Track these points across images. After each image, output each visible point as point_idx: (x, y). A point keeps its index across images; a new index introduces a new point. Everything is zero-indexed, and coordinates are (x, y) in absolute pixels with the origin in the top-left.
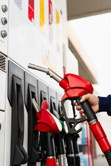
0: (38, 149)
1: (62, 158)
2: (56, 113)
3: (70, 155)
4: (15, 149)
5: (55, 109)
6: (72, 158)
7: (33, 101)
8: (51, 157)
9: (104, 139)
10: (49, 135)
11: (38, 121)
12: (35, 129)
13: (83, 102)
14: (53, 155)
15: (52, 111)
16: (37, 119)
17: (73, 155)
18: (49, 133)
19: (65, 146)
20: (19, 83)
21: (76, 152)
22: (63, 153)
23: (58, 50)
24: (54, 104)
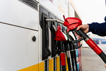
0: (56, 49)
1: (68, 52)
2: (65, 32)
3: (71, 50)
4: (44, 49)
5: (65, 30)
6: (72, 51)
7: (54, 26)
8: (62, 53)
9: (96, 47)
10: (61, 42)
11: (56, 36)
12: (55, 39)
13: (78, 30)
14: (63, 52)
15: (63, 31)
16: (56, 35)
17: (73, 50)
18: (61, 41)
19: (69, 46)
20: (46, 17)
21: (74, 49)
22: (68, 50)
23: (66, 3)
24: (64, 28)
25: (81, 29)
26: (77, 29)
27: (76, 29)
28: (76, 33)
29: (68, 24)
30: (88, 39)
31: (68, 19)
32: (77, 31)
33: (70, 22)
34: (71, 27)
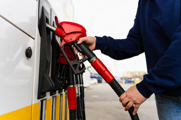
25: (84, 43)
26: (79, 43)
27: (76, 41)
28: (77, 48)
29: (63, 32)
30: (94, 59)
31: (64, 24)
32: (78, 45)
33: (67, 29)
34: (68, 38)
